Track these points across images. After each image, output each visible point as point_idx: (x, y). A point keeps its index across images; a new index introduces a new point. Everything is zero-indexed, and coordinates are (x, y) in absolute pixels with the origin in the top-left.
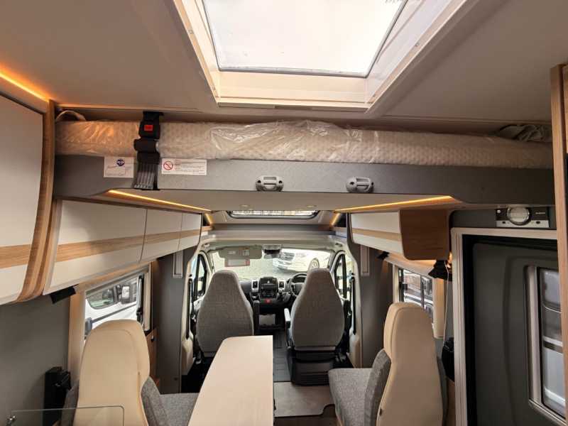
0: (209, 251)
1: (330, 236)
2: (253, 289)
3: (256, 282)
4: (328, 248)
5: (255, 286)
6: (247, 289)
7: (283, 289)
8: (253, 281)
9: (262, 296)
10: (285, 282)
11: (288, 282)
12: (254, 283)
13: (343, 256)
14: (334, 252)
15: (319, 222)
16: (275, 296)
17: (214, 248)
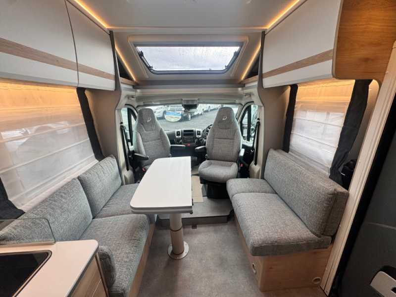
0: (138, 107)
1: (240, 89)
2: (177, 137)
3: (179, 132)
4: (237, 101)
5: (178, 135)
6: (172, 137)
7: (200, 136)
8: (176, 131)
9: (185, 142)
10: (201, 131)
11: (204, 131)
12: (177, 132)
13: (249, 109)
14: (242, 105)
15: (231, 75)
16: (194, 141)
17: (142, 103)
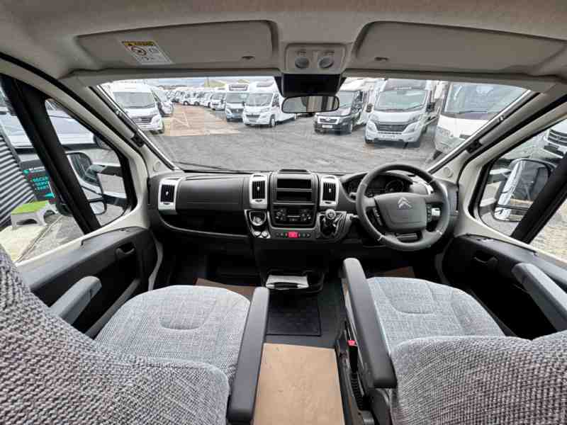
2: (253, 201)
3: (262, 184)
5: (258, 194)
7: (334, 203)
8: (252, 179)
9: (278, 223)
10: (339, 184)
12: (255, 184)
16: (310, 223)
